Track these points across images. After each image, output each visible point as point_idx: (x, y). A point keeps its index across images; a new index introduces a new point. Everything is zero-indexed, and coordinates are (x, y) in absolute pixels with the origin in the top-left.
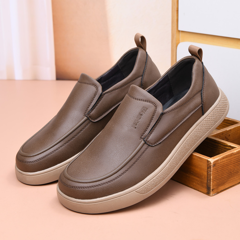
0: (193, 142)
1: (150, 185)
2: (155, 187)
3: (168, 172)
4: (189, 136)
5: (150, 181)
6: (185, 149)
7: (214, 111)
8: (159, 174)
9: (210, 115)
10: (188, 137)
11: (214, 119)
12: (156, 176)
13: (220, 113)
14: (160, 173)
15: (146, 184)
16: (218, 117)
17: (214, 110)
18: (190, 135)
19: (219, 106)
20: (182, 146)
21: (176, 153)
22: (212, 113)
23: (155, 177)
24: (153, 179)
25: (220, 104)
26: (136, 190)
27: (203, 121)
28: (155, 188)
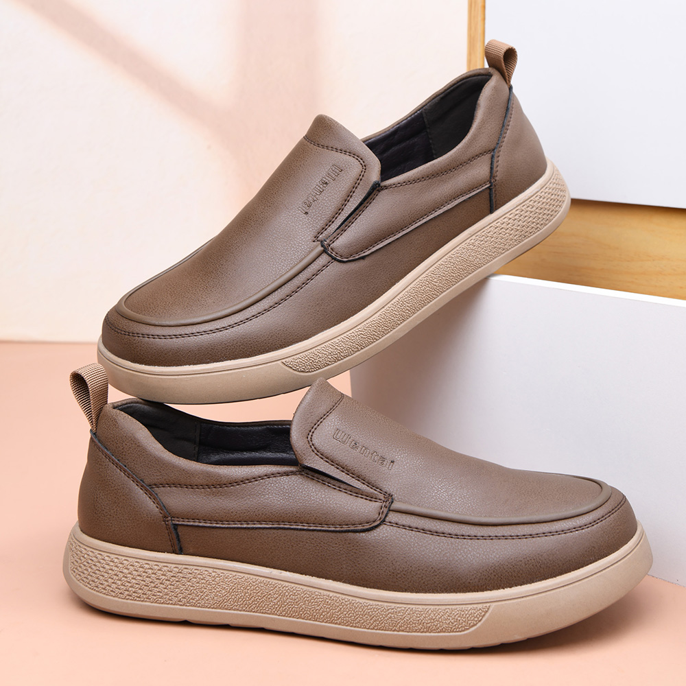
0: (454, 275)
1: (321, 355)
2: (336, 362)
3: (376, 334)
4: (446, 257)
5: (323, 345)
6: (430, 286)
7: (523, 208)
8: (351, 332)
9: (510, 217)
10: (442, 260)
11: (519, 228)
12: (342, 336)
13: (540, 216)
14: (353, 331)
15: (312, 351)
16: (533, 225)
17: (521, 206)
18: (450, 254)
19: (538, 198)
20: (422, 276)
21: (404, 291)
22: (517, 212)
23: (339, 338)
24: (332, 341)
25: (543, 193)
26: (284, 361)
27: (488, 227)
28: (336, 364)
